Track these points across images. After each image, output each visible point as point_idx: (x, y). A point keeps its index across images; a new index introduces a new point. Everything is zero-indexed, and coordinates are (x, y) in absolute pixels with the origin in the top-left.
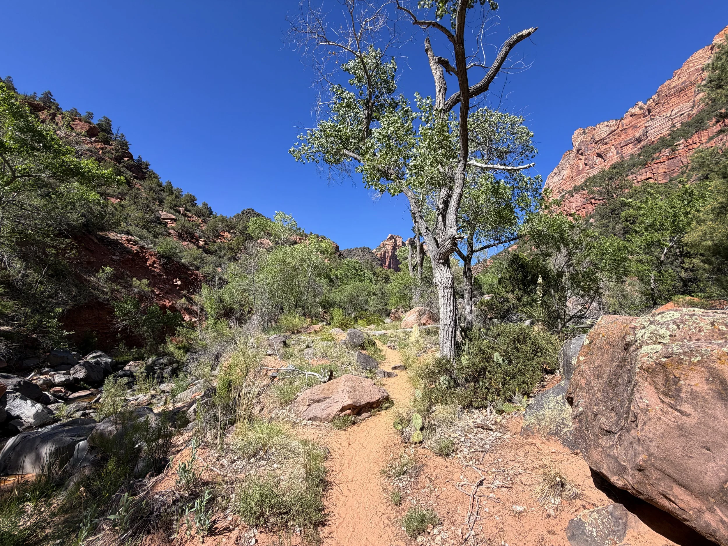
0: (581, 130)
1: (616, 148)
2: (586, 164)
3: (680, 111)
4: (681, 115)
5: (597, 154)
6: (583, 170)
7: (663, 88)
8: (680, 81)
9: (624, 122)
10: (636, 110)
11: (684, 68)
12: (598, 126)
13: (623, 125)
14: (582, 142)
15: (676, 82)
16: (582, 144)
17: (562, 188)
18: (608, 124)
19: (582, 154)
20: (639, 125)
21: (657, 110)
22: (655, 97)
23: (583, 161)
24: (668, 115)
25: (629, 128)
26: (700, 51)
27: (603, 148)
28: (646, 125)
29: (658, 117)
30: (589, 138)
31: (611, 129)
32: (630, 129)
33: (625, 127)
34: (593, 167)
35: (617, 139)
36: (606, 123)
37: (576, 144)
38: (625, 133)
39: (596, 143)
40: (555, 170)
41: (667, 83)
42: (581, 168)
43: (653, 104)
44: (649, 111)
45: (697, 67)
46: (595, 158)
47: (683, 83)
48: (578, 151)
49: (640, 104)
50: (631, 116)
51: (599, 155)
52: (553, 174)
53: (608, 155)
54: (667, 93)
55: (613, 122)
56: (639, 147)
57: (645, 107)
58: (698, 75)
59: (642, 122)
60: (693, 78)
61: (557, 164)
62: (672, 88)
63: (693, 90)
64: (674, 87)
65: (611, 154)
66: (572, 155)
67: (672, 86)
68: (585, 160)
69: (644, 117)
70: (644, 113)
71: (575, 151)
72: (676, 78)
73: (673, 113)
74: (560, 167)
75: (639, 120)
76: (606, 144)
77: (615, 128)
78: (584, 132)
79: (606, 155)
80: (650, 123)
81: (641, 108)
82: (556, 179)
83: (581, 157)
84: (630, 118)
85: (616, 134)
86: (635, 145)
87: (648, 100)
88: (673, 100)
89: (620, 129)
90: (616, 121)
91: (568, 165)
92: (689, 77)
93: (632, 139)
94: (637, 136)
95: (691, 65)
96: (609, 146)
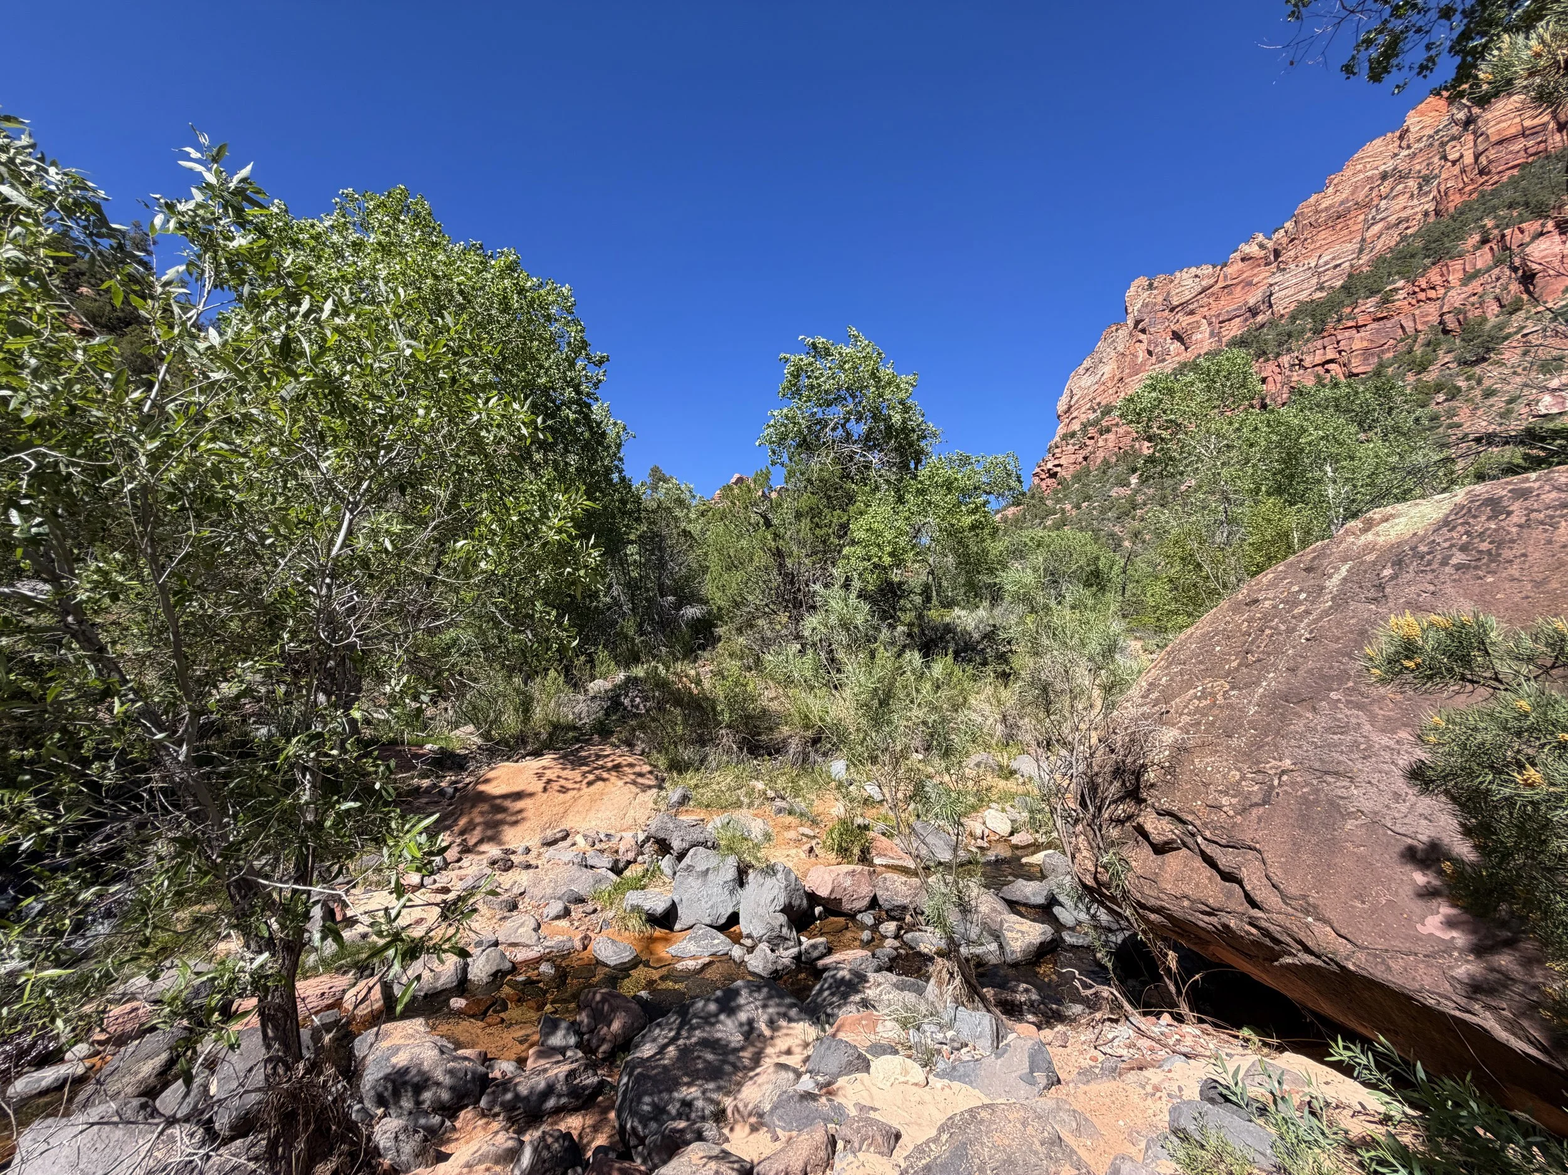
0: (1143, 281)
1: (1210, 324)
2: (1150, 353)
3: (1333, 259)
4: (1336, 267)
5: (1174, 333)
6: (1143, 364)
7: (1305, 208)
8: (1339, 198)
9: (1228, 270)
10: (1252, 249)
11: (1348, 172)
12: (1178, 274)
13: (1225, 277)
14: (1145, 305)
15: (1330, 198)
16: (1144, 310)
17: (1098, 400)
18: (1199, 272)
19: (1143, 331)
20: (1255, 281)
21: (1292, 253)
22: (1289, 225)
23: (1144, 346)
24: (1313, 265)
25: (1237, 284)
26: (1378, 142)
27: (1185, 320)
28: (1271, 281)
29: (1293, 266)
30: (1160, 299)
31: (1204, 283)
32: (1239, 287)
33: (1229, 282)
34: (1164, 360)
35: (1214, 305)
36: (1193, 270)
37: (1134, 309)
38: (1229, 294)
39: (1172, 310)
40: (1087, 363)
41: (1312, 199)
42: (1140, 360)
43: (1285, 240)
44: (1277, 254)
45: (1369, 174)
46: (1169, 341)
47: (1342, 203)
48: (1137, 323)
49: (1260, 237)
50: (1243, 260)
51: (1177, 336)
52: (1081, 370)
53: (1194, 338)
54: (1312, 219)
55: (1207, 270)
56: (1253, 325)
57: (1270, 245)
58: (1372, 189)
59: (1263, 276)
60: (1361, 195)
61: (1089, 351)
62: (1322, 211)
63: (1362, 217)
64: (1326, 209)
65: (1199, 336)
66: (1123, 333)
67: (1323, 206)
68: (1149, 343)
69: (1267, 264)
70: (1266, 258)
71: (1130, 322)
72: (1331, 190)
73: (1321, 261)
74: (1096, 356)
75: (1256, 271)
76: (1192, 313)
77: (1212, 281)
78: (1151, 286)
79: (1190, 336)
80: (1278, 277)
81: (1262, 246)
82: (1087, 381)
83: (1142, 337)
84: (1241, 264)
85: (1213, 294)
86: (1246, 320)
87: (1276, 230)
88: (1323, 235)
89: (1220, 284)
90: (1214, 267)
91: (1113, 354)
92: (1353, 193)
93: (1240, 308)
94: (1251, 302)
95: (1359, 167)
96: (1197, 318)
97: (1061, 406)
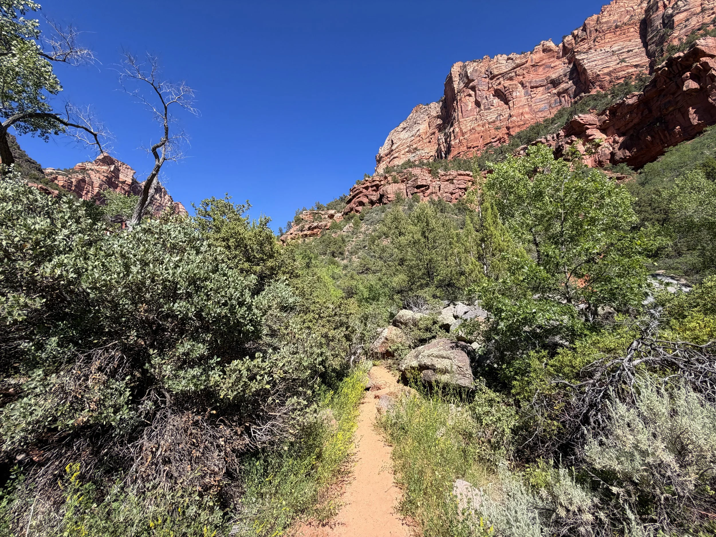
1: (526, 86)
2: (477, 104)
4: (628, 51)
5: (496, 91)
6: (472, 111)
7: (591, 21)
8: (612, 18)
9: (534, 56)
10: (551, 44)
12: (493, 58)
13: (532, 60)
14: (474, 71)
15: (606, 17)
16: (474, 74)
17: (415, 146)
18: (511, 56)
19: (473, 88)
20: (552, 65)
21: (586, 46)
23: (473, 99)
24: (608, 50)
25: (540, 66)
27: (507, 83)
29: (591, 52)
30: (482, 70)
31: (516, 63)
32: (541, 69)
33: (535, 64)
34: (489, 109)
35: (526, 75)
36: (505, 56)
38: (536, 71)
39: (492, 78)
40: (403, 124)
41: (595, 17)
42: (470, 108)
43: (575, 41)
44: (566, 51)
46: (492, 97)
47: (615, 21)
48: (467, 84)
50: (544, 51)
51: (498, 94)
52: (399, 128)
53: (514, 94)
54: (597, 28)
55: (516, 55)
56: (555, 91)
59: (558, 63)
60: (625, 20)
61: (404, 119)
62: (603, 23)
63: (633, 29)
64: (606, 22)
65: (518, 94)
67: (604, 21)
68: (477, 97)
69: (558, 58)
70: (558, 53)
72: (606, 13)
73: (615, 49)
74: (411, 121)
75: (552, 60)
76: (511, 79)
77: (524, 61)
79: (512, 93)
82: (404, 135)
83: (471, 92)
84: (542, 54)
85: (527, 68)
86: (548, 88)
87: (565, 36)
88: (609, 36)
89: (529, 64)
90: (523, 53)
91: (427, 117)
92: (620, 17)
93: (544, 80)
94: (554, 76)
96: (514, 82)
97: (383, 151)
